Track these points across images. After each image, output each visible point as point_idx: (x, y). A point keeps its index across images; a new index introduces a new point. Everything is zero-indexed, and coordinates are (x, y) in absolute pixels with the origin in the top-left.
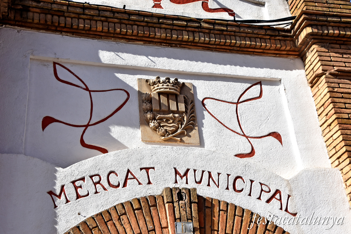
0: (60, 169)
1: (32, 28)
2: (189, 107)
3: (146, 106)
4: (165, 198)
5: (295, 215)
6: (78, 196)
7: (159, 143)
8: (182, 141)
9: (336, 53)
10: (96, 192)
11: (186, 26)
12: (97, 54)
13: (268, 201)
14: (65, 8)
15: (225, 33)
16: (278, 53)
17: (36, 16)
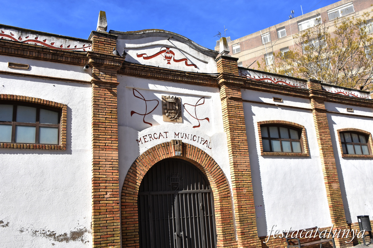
0: (139, 132)
1: (126, 75)
2: (179, 108)
3: (165, 107)
4: (172, 143)
5: (211, 149)
6: (145, 142)
7: (169, 122)
8: (176, 121)
9: (231, 89)
10: (151, 140)
11: (180, 75)
12: (148, 85)
13: (203, 144)
14: (138, 67)
15: (194, 77)
16: (211, 86)
17: (128, 70)
